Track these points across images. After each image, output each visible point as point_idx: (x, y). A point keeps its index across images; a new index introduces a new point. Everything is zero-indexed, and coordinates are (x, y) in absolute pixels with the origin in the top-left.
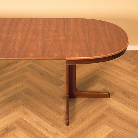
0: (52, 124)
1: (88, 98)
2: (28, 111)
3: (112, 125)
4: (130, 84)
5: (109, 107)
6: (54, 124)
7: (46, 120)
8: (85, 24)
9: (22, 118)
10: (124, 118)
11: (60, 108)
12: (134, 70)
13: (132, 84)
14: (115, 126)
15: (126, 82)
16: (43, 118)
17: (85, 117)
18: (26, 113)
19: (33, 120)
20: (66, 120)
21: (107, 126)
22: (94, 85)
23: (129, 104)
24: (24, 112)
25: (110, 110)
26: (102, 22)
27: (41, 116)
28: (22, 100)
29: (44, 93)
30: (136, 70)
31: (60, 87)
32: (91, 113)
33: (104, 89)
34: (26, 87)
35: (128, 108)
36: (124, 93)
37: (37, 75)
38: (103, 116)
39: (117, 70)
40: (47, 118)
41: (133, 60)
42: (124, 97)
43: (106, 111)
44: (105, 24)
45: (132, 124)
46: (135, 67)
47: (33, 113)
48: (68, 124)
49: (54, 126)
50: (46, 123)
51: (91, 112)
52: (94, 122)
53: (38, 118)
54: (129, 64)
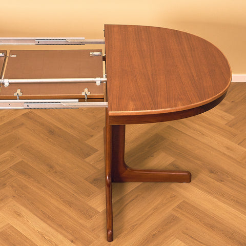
0: (71, 237)
1: (141, 183)
2: (24, 210)
3: (190, 239)
4: (224, 153)
5: (184, 201)
6: (76, 239)
7: (59, 230)
8: (143, 37)
9: (12, 226)
10: (212, 224)
11: (87, 205)
12: (232, 124)
13: (228, 154)
14: (195, 241)
15: (216, 150)
16: (53, 225)
17: (137, 222)
18: (19, 215)
19: (34, 230)
20: (108, 231)
21: (181, 241)
22: (153, 156)
23: (222, 195)
24: (15, 212)
25: (186, 207)
26: (176, 33)
27: (49, 222)
28: (12, 187)
29: (56, 172)
30: (234, 125)
31: (87, 160)
32: (148, 214)
33: (172, 164)
34: (21, 160)
35: (221, 204)
36: (211, 172)
37: (42, 135)
38: (171, 221)
39: (199, 124)
40: (61, 226)
41: (228, 102)
42: (213, 180)
43: (178, 209)
44: (183, 37)
45: (230, 238)
46: (233, 117)
47: (33, 215)
48: (111, 238)
49: (76, 242)
50: (60, 237)
51: (148, 211)
52: (154, 233)
53: (44, 225)
54: (221, 112)
